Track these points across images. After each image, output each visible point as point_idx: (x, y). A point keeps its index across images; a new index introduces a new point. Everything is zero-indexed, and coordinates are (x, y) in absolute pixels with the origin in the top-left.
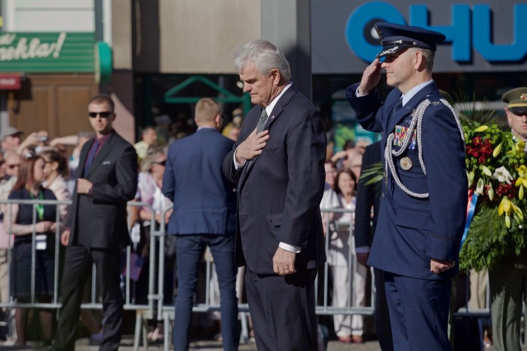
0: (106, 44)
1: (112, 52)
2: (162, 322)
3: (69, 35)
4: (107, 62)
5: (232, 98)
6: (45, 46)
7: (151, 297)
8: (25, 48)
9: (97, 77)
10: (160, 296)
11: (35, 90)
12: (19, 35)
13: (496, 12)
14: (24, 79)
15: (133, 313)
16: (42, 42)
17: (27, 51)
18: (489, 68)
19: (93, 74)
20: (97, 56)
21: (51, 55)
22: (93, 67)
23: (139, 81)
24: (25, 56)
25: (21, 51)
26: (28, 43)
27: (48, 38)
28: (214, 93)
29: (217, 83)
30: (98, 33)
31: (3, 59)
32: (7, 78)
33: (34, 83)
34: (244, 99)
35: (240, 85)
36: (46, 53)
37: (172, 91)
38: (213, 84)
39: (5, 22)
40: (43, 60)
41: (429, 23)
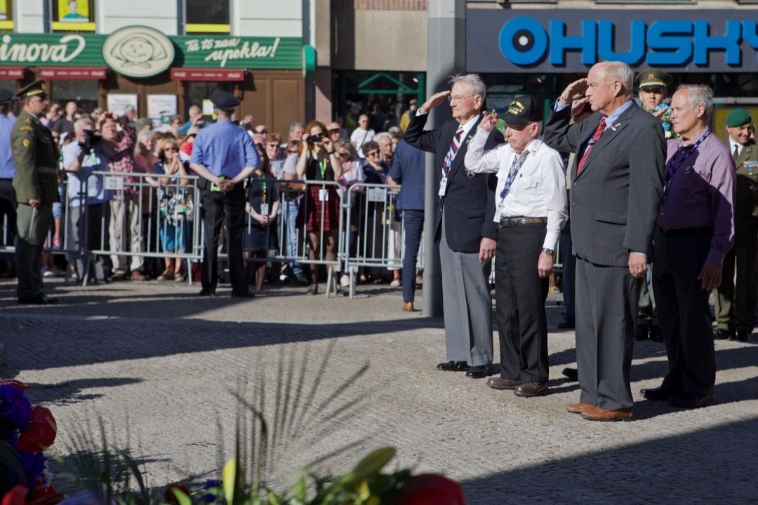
0: (312, 47)
1: (316, 53)
3: (282, 39)
4: (312, 61)
5: (409, 91)
6: (264, 48)
7: (340, 254)
8: (248, 50)
9: (304, 72)
11: (256, 82)
12: (243, 39)
13: (617, 25)
14: (246, 73)
16: (261, 45)
17: (249, 53)
19: (301, 70)
20: (304, 57)
21: (268, 55)
22: (301, 65)
23: (337, 76)
24: (247, 56)
25: (244, 52)
26: (250, 46)
27: (266, 42)
28: (395, 87)
29: (397, 79)
30: (305, 39)
31: (231, 57)
32: (233, 72)
33: (255, 76)
34: (418, 91)
35: (416, 80)
36: (264, 54)
37: (362, 85)
38: (395, 81)
39: (232, 28)
40: (262, 59)
41: (565, 33)
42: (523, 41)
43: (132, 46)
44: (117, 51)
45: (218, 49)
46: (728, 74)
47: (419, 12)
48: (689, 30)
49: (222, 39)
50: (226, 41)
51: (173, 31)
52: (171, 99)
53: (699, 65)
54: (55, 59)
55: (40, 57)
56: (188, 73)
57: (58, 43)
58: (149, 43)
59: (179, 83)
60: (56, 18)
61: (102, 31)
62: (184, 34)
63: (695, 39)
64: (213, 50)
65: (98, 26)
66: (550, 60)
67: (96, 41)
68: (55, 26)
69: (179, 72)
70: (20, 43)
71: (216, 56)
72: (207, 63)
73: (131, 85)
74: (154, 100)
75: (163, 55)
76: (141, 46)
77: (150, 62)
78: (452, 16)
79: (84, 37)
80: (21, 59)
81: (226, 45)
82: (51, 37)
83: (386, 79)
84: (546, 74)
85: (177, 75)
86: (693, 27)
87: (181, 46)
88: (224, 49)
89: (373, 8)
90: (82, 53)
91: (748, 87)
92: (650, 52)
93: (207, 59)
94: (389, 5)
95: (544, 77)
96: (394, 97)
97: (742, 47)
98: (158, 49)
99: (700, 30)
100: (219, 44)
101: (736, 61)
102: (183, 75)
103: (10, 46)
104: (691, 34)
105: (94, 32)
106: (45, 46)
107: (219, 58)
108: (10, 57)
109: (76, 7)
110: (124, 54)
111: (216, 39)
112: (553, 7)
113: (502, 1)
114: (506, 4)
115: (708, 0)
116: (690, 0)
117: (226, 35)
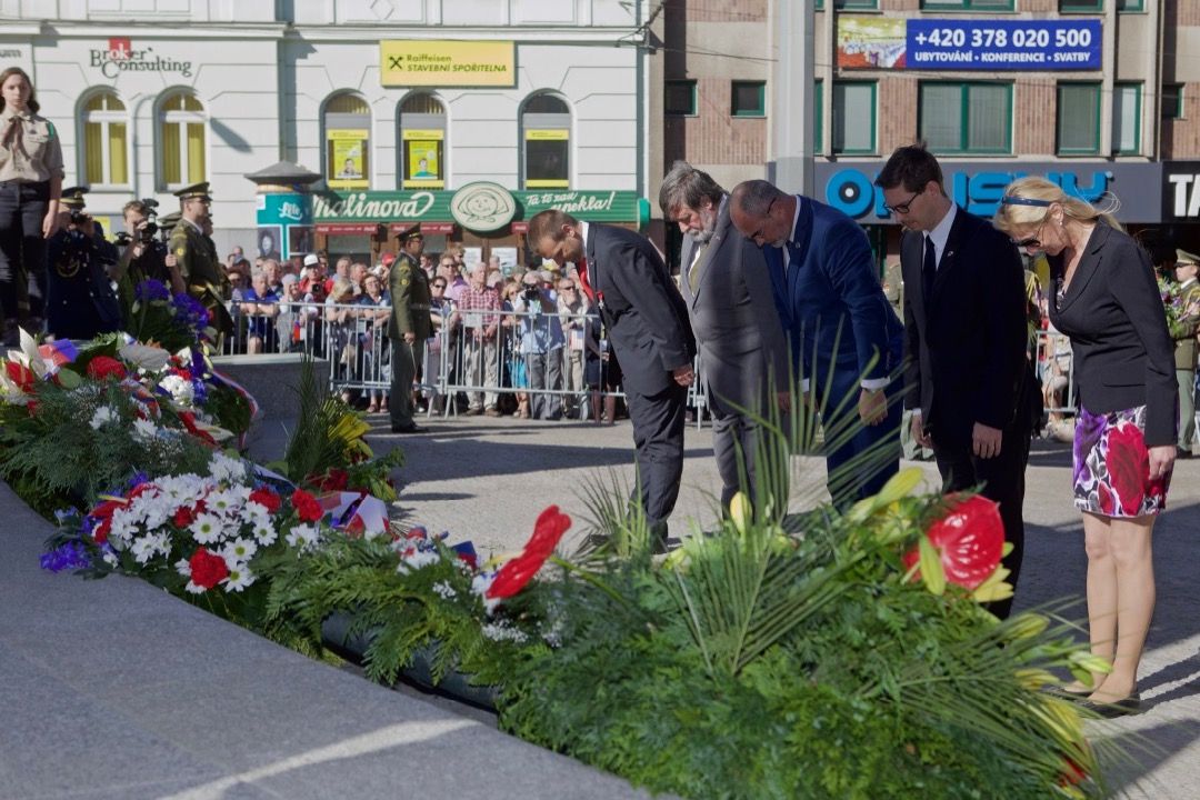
0: (645, 200)
1: (649, 206)
2: (696, 408)
3: (617, 193)
4: (646, 214)
6: (601, 202)
8: (586, 203)
9: (638, 225)
12: (581, 193)
16: (597, 199)
17: (587, 205)
19: (635, 222)
20: (638, 210)
21: (605, 208)
22: (636, 217)
23: (670, 228)
24: (585, 209)
25: (582, 205)
26: (587, 200)
27: (602, 195)
30: (639, 192)
36: (601, 207)
39: (571, 183)
40: (598, 212)
42: (849, 193)
43: (477, 201)
44: (464, 204)
45: (557, 203)
47: (747, 166)
49: (561, 193)
50: (565, 195)
51: (515, 187)
52: (512, 251)
54: (406, 214)
55: (392, 213)
57: (409, 199)
58: (494, 198)
59: (519, 236)
60: (407, 177)
61: (450, 187)
62: (525, 189)
64: (552, 203)
65: (446, 183)
66: (875, 211)
67: (444, 197)
68: (406, 184)
69: (520, 225)
70: (374, 200)
73: (476, 238)
75: (505, 209)
76: (486, 201)
77: (494, 216)
78: (801, 155)
79: (434, 194)
80: (376, 215)
81: (565, 199)
82: (402, 194)
84: (872, 226)
85: (517, 228)
87: (522, 201)
88: (563, 203)
89: (705, 163)
90: (431, 208)
92: (972, 203)
94: (718, 159)
95: (869, 228)
98: (501, 204)
100: (558, 198)
103: (365, 203)
105: (442, 188)
106: (397, 203)
108: (366, 213)
109: (426, 166)
110: (470, 208)
111: (555, 193)
112: (878, 160)
113: (829, 154)
114: (832, 158)
115: (1028, 152)
116: (1010, 152)
117: (565, 190)
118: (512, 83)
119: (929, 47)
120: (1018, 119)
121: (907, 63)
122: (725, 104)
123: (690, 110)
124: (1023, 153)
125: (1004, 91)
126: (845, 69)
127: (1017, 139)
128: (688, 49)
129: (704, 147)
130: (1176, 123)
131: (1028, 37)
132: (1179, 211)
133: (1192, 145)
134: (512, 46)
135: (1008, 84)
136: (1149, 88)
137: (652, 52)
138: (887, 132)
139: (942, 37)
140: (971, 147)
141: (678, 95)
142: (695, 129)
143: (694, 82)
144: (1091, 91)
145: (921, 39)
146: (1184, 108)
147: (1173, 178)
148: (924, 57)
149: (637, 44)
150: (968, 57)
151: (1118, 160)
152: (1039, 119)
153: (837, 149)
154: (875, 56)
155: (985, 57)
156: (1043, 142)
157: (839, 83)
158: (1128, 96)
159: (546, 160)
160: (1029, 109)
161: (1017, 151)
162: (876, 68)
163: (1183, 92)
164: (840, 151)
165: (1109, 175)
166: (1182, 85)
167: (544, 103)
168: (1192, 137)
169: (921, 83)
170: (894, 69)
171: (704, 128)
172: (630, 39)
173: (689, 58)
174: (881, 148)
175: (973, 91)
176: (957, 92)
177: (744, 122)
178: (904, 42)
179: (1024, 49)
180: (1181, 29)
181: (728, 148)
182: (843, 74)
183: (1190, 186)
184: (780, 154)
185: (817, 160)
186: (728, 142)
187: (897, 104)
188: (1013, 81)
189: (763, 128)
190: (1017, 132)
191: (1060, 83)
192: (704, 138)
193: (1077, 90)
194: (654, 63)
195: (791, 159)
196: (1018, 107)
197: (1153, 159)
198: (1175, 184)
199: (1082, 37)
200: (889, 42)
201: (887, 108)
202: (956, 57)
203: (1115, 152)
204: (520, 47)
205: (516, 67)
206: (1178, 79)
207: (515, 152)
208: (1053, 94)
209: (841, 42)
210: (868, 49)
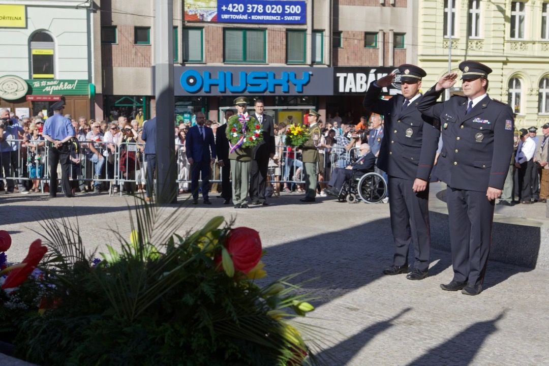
0: (93, 85)
1: (95, 87)
2: (119, 185)
3: (79, 81)
4: (93, 91)
5: (139, 105)
6: (70, 85)
7: (115, 176)
9: (89, 96)
10: (118, 176)
12: (60, 81)
13: (233, 74)
15: (109, 182)
16: (69, 84)
17: (63, 87)
18: (231, 94)
19: (88, 95)
20: (89, 89)
21: (72, 88)
22: (88, 93)
24: (62, 89)
25: (61, 87)
26: (64, 84)
27: (71, 82)
28: (132, 103)
29: (133, 99)
30: (90, 80)
31: (55, 89)
32: (56, 97)
33: (66, 98)
34: (143, 104)
35: (142, 100)
36: (70, 88)
37: (116, 102)
38: (131, 99)
39: (55, 76)
40: (69, 90)
41: (210, 77)
42: (191, 81)
43: (7, 85)
45: (49, 86)
46: (283, 96)
48: (265, 76)
49: (50, 81)
50: (52, 82)
51: (27, 78)
52: (27, 110)
53: (271, 92)
56: (35, 97)
58: (16, 83)
59: (31, 103)
62: (32, 79)
63: (268, 80)
64: (46, 86)
66: (203, 90)
69: (30, 97)
71: (47, 89)
72: (44, 93)
73: (7, 103)
74: (18, 111)
75: (23, 89)
76: (12, 85)
77: (17, 92)
78: (167, 63)
81: (52, 84)
83: (128, 99)
84: (202, 96)
85: (29, 98)
86: (267, 74)
87: (31, 85)
88: (51, 86)
89: (122, 66)
91: (292, 102)
92: (249, 86)
93: (44, 90)
95: (201, 98)
96: (132, 107)
97: (289, 84)
98: (20, 86)
99: (271, 77)
100: (49, 83)
101: (287, 90)
102: (32, 98)
104: (266, 78)
107: (49, 90)
110: (4, 88)
111: (47, 81)
113: (182, 63)
114: (183, 64)
115: (274, 63)
116: (265, 62)
117: (52, 79)
118: (24, 26)
119: (227, 12)
120: (269, 46)
121: (217, 20)
122: (132, 38)
123: (114, 41)
124: (272, 63)
125: (262, 33)
126: (189, 22)
127: (269, 55)
128: (113, 10)
129: (121, 59)
130: (339, 49)
131: (273, 8)
132: (341, 90)
133: (346, 60)
134: (24, 8)
135: (264, 30)
136: (327, 33)
137: (95, 12)
138: (208, 52)
139: (234, 7)
140: (248, 60)
141: (108, 33)
142: (117, 49)
143: (116, 27)
144: (302, 34)
145: (224, 8)
146: (343, 43)
147: (338, 75)
148: (226, 17)
149: (87, 7)
150: (245, 17)
151: (315, 66)
152: (278, 46)
153: (185, 60)
154: (202, 16)
155: (253, 17)
156: (280, 58)
157: (186, 29)
158: (318, 36)
159: (42, 64)
160: (274, 42)
161: (269, 62)
162: (203, 22)
163: (342, 35)
164: (187, 61)
165: (311, 73)
166: (341, 32)
167: (41, 36)
168: (346, 56)
169: (225, 29)
170: (211, 22)
171: (121, 49)
172: (83, 5)
173: (113, 15)
174: (206, 60)
175: (248, 33)
176: (241, 33)
177: (141, 47)
178: (216, 9)
179: (271, 14)
180: (340, 7)
181: (133, 59)
182: (188, 24)
183: (345, 78)
184: (157, 63)
185: (175, 65)
186: (133, 56)
187: (213, 39)
188: (266, 29)
189: (150, 50)
190: (269, 53)
191: (288, 30)
192: (121, 54)
193: (296, 34)
194: (96, 17)
195: (163, 65)
196: (269, 41)
197: (329, 66)
198: (339, 77)
199: (297, 9)
200: (209, 9)
201: (208, 41)
202: (240, 17)
203: (313, 62)
204: (29, 8)
205: (27, 18)
206: (340, 29)
207: (27, 60)
208: (284, 35)
209: (186, 9)
210: (199, 12)
